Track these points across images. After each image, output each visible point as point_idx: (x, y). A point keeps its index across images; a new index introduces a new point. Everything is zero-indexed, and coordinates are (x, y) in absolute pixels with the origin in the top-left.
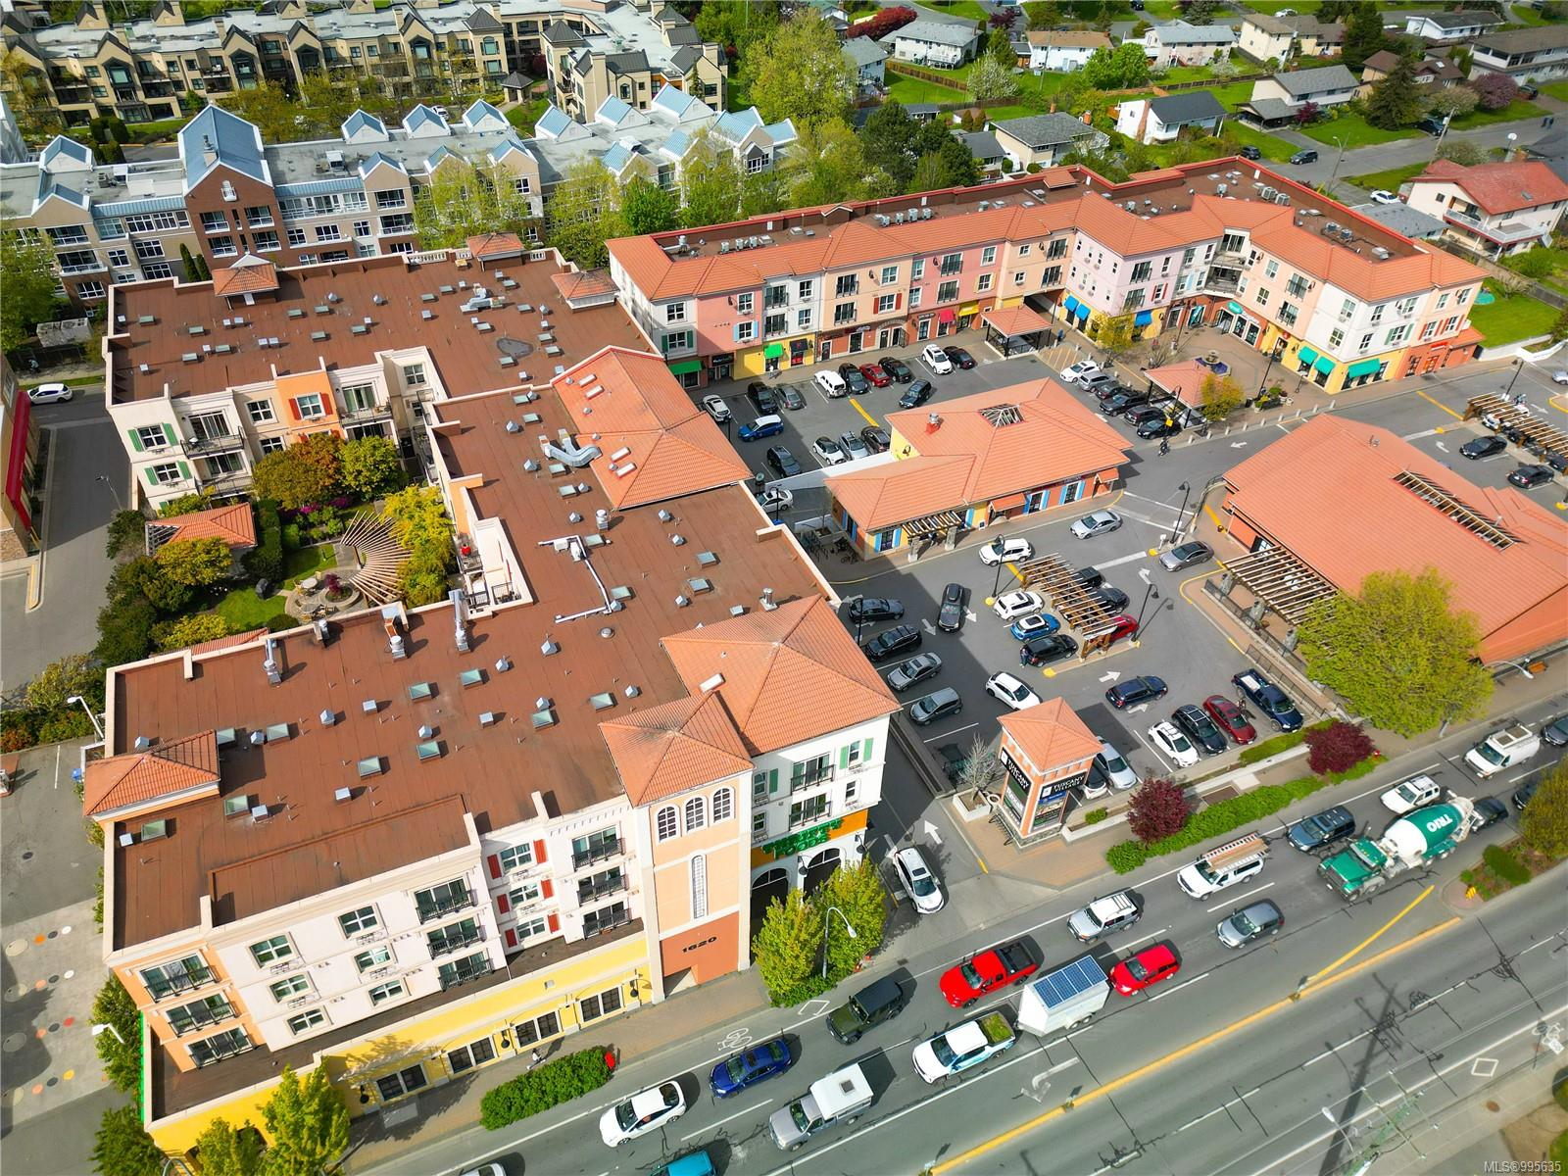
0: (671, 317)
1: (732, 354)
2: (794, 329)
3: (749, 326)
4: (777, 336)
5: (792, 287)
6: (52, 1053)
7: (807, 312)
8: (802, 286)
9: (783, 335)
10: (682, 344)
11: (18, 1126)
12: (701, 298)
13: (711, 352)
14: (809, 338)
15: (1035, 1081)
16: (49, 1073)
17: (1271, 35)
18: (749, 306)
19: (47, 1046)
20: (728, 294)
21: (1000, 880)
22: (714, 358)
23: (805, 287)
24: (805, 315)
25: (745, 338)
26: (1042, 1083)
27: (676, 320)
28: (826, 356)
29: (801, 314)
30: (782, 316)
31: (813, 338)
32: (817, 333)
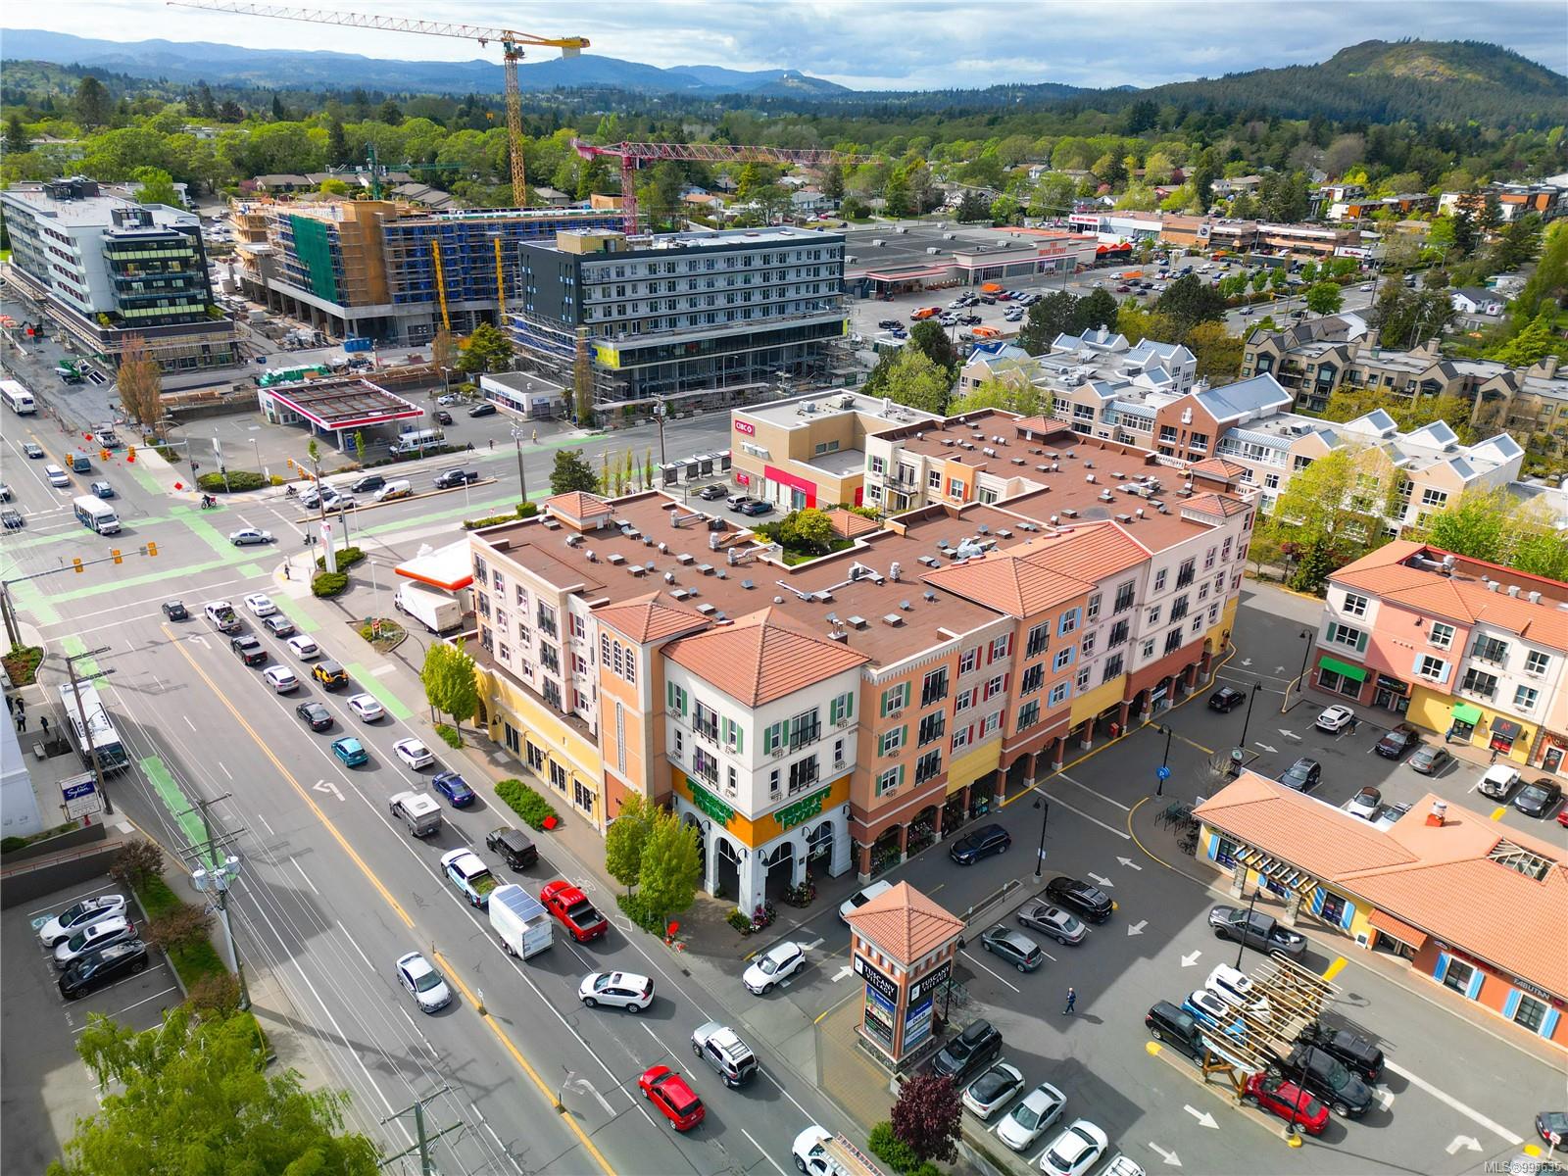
0: (1348, 608)
1: (1406, 685)
3: (1439, 664)
4: (1476, 697)
5: (1518, 652)
7: (1532, 693)
8: (1533, 656)
9: (1486, 701)
10: (1353, 643)
12: (1387, 603)
13: (1380, 668)
14: (1526, 727)
15: (584, 1082)
18: (1445, 641)
20: (1422, 615)
22: (1382, 676)
23: (1537, 661)
24: (1526, 695)
25: (1429, 676)
26: (583, 1087)
27: (1352, 613)
28: (1550, 766)
29: (1521, 689)
30: (1493, 679)
31: (1532, 731)
32: (1540, 728)
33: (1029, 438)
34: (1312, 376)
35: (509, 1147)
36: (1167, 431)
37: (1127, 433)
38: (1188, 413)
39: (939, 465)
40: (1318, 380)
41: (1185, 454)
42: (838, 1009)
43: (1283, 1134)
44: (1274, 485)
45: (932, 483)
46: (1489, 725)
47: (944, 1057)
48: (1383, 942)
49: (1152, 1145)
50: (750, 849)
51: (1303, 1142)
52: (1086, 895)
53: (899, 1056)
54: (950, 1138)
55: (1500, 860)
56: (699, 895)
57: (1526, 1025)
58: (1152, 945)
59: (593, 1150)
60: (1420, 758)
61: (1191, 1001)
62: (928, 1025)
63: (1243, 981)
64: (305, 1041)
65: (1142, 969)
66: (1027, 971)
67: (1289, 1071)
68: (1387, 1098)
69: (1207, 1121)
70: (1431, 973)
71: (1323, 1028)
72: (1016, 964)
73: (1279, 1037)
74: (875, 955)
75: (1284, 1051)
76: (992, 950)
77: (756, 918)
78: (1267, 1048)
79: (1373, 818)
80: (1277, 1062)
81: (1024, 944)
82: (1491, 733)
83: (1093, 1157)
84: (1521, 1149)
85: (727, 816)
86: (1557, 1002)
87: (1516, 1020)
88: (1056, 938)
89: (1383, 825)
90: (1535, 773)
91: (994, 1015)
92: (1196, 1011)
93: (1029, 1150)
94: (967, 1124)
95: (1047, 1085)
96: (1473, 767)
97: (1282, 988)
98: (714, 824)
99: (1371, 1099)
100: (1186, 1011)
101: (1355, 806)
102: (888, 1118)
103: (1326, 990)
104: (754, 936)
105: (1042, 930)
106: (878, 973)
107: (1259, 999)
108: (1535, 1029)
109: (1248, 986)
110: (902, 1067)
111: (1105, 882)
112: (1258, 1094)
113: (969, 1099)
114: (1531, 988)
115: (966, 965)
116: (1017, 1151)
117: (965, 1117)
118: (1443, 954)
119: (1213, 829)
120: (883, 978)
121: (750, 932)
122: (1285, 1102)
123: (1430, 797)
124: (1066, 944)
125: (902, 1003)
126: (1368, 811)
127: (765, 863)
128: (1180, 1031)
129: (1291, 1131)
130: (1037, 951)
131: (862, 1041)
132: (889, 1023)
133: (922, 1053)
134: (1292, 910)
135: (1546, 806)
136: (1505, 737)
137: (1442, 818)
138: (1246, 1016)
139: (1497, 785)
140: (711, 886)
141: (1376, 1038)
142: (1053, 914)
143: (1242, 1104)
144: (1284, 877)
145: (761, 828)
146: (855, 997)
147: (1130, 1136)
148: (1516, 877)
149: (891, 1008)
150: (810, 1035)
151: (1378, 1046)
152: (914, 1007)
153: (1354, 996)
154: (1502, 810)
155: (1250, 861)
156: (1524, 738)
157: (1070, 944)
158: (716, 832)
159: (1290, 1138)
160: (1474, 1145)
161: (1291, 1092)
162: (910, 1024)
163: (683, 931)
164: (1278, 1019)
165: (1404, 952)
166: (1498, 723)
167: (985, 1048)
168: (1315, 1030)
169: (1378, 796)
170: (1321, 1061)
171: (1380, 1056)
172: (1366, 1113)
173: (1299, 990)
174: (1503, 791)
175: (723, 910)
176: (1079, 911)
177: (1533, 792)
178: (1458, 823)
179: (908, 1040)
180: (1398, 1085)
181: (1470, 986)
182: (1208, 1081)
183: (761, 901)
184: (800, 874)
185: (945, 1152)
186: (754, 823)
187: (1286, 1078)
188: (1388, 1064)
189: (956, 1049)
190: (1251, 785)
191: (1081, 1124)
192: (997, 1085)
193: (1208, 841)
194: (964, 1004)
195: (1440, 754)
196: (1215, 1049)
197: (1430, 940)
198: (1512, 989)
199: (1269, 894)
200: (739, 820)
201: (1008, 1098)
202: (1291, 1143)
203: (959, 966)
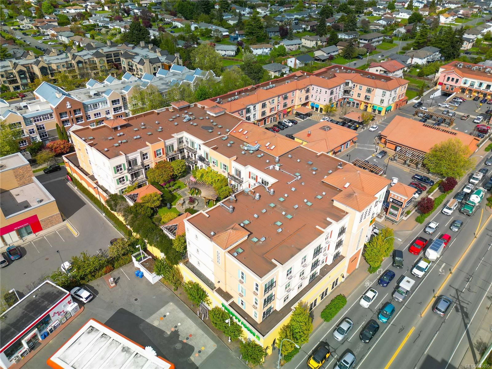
2: (252, 120)
5: (252, 107)
6: (193, 345)
8: (254, 107)
11: (199, 366)
14: (255, 122)
15: (440, 270)
16: (196, 350)
17: (311, 41)
19: (190, 344)
20: (238, 111)
21: (397, 232)
24: (254, 115)
26: (442, 270)
36: (62, 114)
37: (39, 124)
38: (69, 103)
45: (144, 159)
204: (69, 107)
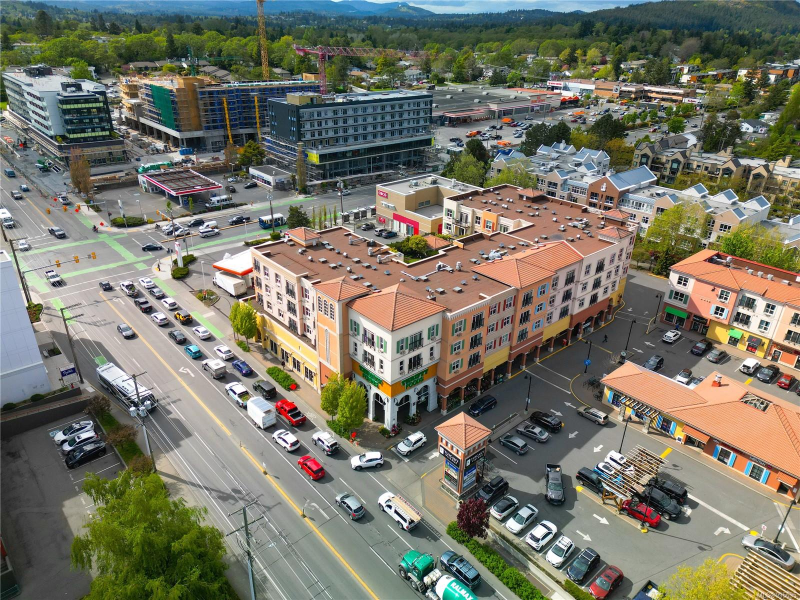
0: (679, 283)
1: (707, 320)
2: (754, 328)
3: (723, 310)
4: (740, 326)
5: (761, 304)
7: (767, 324)
8: (768, 306)
9: (745, 328)
10: (681, 300)
12: (698, 280)
13: (694, 312)
14: (764, 340)
18: (726, 299)
20: (715, 286)
22: (695, 316)
23: (770, 308)
24: (764, 324)
25: (718, 316)
26: (313, 506)
27: (681, 285)
28: (775, 359)
29: (762, 322)
30: (749, 317)
31: (767, 342)
32: (771, 340)
33: (525, 199)
34: (668, 166)
35: (280, 533)
36: (594, 195)
37: (574, 196)
38: (604, 186)
39: (480, 213)
40: (671, 168)
41: (602, 207)
42: (432, 472)
43: (639, 527)
44: (646, 222)
45: (476, 222)
46: (746, 339)
47: (482, 493)
48: (689, 441)
49: (577, 531)
50: (390, 398)
51: (648, 531)
52: (549, 420)
53: (461, 492)
54: (484, 527)
55: (746, 402)
56: (365, 420)
57: (755, 478)
58: (580, 443)
59: (320, 534)
60: (711, 356)
61: (597, 468)
62: (474, 478)
63: (622, 458)
64: (183, 486)
65: (575, 453)
66: (521, 455)
67: (642, 498)
68: (688, 511)
69: (604, 521)
70: (712, 455)
71: (659, 480)
72: (515, 451)
73: (638, 483)
74: (449, 445)
75: (640, 489)
76: (504, 445)
77: (393, 430)
78: (632, 488)
79: (688, 384)
80: (636, 494)
81: (520, 442)
82: (747, 343)
83: (550, 536)
84: (749, 532)
85: (379, 382)
86: (769, 467)
87: (750, 476)
88: (535, 439)
89: (692, 386)
90: (768, 362)
91: (504, 474)
92: (600, 472)
93: (520, 534)
94: (492, 522)
95: (529, 505)
96: (738, 359)
97: (640, 461)
98: (372, 386)
99: (681, 511)
100: (595, 472)
101: (679, 378)
102: (456, 519)
103: (661, 462)
104: (392, 439)
105: (528, 436)
106: (451, 454)
107: (630, 466)
108: (758, 480)
109: (625, 460)
110: (462, 497)
111: (559, 414)
112: (628, 509)
113: (493, 511)
114: (757, 461)
115: (491, 452)
116: (515, 534)
117: (491, 519)
118: (718, 446)
119: (610, 389)
120: (453, 456)
121: (390, 437)
122: (640, 513)
123: (715, 373)
124: (539, 442)
125: (462, 467)
126: (685, 380)
127: (397, 404)
128: (592, 481)
129: (643, 525)
130: (525, 445)
131: (443, 486)
132: (456, 477)
133: (471, 491)
134: (647, 426)
135: (772, 378)
136: (754, 345)
137: (720, 383)
138: (623, 474)
139: (749, 368)
140: (371, 416)
141: (685, 485)
142: (533, 428)
143: (620, 514)
144: (643, 411)
145: (395, 388)
146: (440, 466)
147: (567, 528)
148: (754, 410)
149: (457, 470)
150: (419, 484)
151: (685, 488)
152: (468, 470)
153: (675, 465)
154: (750, 380)
155: (628, 403)
156: (763, 345)
157: (541, 442)
158: (374, 390)
159: (642, 529)
160: (727, 531)
161: (643, 508)
162: (466, 477)
163: (359, 437)
164: (638, 475)
165: (699, 445)
166: (751, 338)
167: (500, 490)
168: (655, 480)
169: (691, 373)
170: (657, 494)
171: (686, 492)
172: (679, 518)
173: (648, 462)
174: (752, 370)
175: (377, 427)
176: (546, 427)
177: (766, 371)
178: (728, 385)
179: (465, 485)
180: (694, 505)
181: (729, 461)
182: (604, 503)
183: (395, 422)
184: (413, 410)
185: (481, 534)
186: (392, 386)
187: (641, 502)
188: (689, 496)
189: (487, 489)
190: (629, 368)
191: (545, 522)
192: (506, 505)
193: (608, 394)
194: (491, 469)
195: (722, 353)
196: (608, 488)
197: (711, 439)
198: (749, 461)
199: (637, 419)
200: (385, 384)
201: (511, 511)
202: (643, 531)
203: (488, 452)
204: (604, 190)
